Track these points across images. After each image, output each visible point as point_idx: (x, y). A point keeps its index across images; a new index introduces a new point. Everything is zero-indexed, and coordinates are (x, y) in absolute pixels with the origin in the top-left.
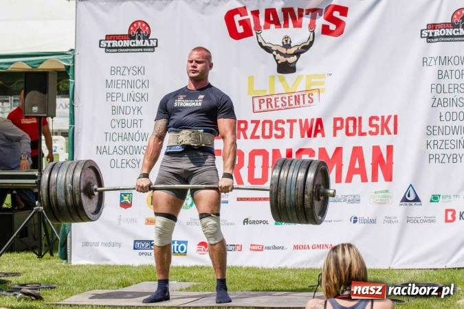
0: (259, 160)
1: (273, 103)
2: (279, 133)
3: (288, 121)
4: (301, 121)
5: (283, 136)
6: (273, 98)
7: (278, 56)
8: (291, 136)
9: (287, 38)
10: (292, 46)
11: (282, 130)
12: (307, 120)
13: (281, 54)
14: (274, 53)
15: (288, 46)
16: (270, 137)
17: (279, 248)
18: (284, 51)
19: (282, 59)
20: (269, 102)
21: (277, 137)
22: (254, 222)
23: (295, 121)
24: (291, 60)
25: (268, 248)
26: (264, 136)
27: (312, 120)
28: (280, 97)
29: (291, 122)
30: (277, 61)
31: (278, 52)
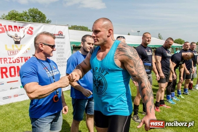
0: (12, 70)
1: (14, 52)
2: (18, 61)
3: (21, 57)
4: (24, 57)
5: (19, 62)
6: (14, 51)
7: (14, 39)
8: (22, 62)
9: (16, 34)
10: (18, 36)
11: (19, 60)
12: (26, 57)
13: (15, 39)
14: (13, 38)
15: (16, 36)
16: (15, 62)
17: (23, 94)
18: (16, 38)
19: (16, 40)
20: (13, 52)
21: (17, 62)
22: (14, 88)
23: (23, 57)
24: (19, 40)
25: (20, 95)
26: (13, 62)
27: (28, 57)
28: (16, 51)
29: (22, 58)
30: (14, 40)
31: (14, 38)
